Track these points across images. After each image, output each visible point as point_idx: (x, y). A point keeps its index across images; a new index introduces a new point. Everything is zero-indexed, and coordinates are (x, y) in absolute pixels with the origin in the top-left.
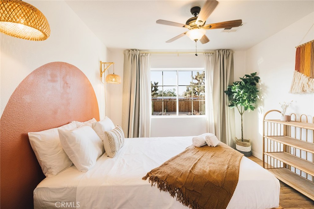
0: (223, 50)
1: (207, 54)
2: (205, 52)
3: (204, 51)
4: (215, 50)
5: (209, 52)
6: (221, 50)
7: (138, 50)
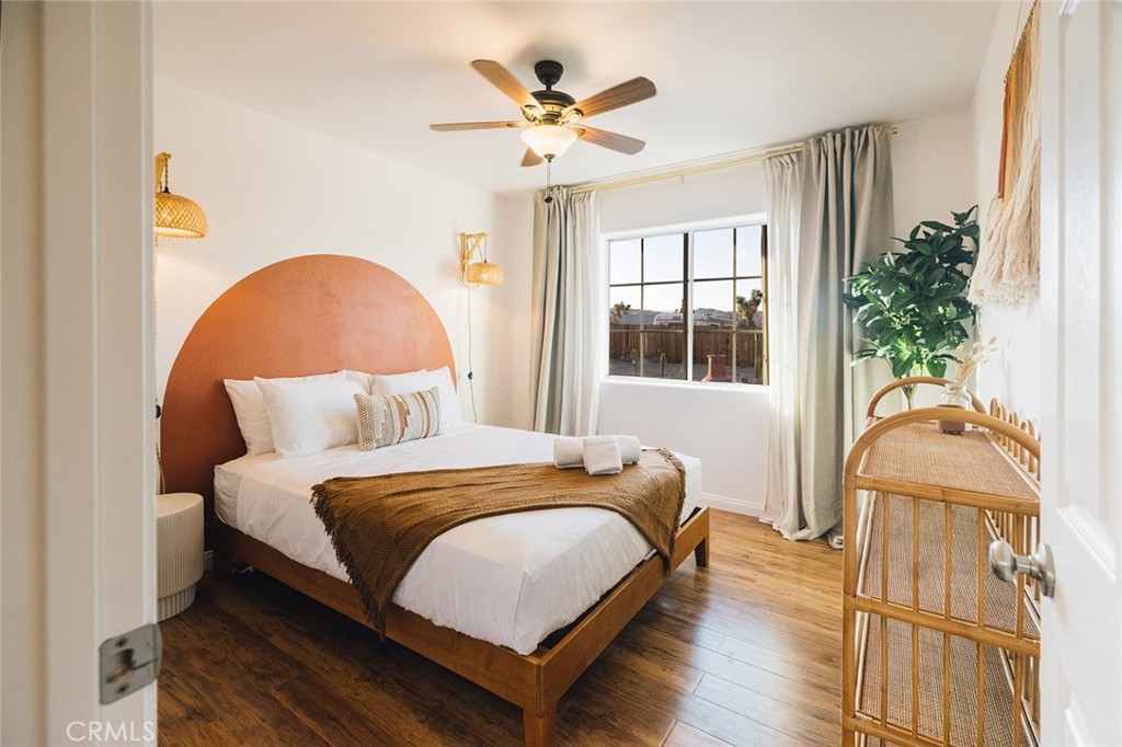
0: (834, 133)
1: (774, 159)
2: (769, 152)
3: (764, 152)
4: (806, 141)
5: (787, 149)
6: (829, 135)
7: (565, 187)
